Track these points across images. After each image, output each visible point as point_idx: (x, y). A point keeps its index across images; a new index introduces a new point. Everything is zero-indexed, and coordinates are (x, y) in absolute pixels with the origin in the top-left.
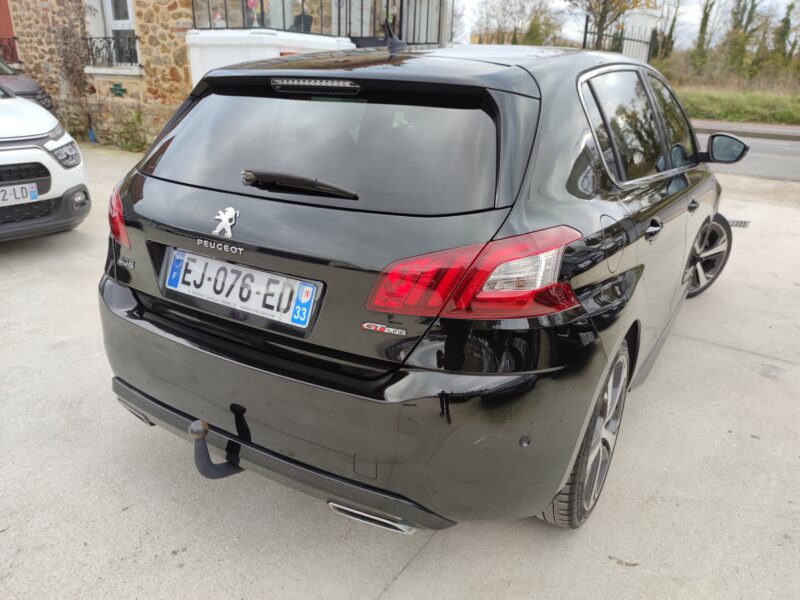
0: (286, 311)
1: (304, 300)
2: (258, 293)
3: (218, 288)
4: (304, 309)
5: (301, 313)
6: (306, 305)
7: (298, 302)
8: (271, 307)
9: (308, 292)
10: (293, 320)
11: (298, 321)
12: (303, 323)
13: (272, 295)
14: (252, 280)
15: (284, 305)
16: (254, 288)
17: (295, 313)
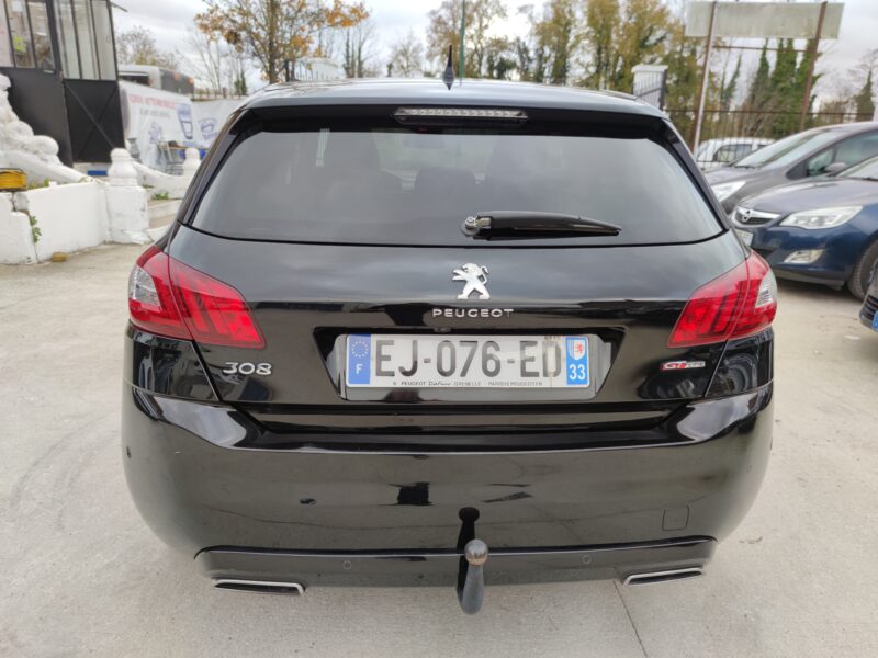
0: (556, 374)
1: (578, 356)
2: (511, 362)
3: (446, 367)
4: (581, 366)
5: (578, 371)
6: (583, 361)
7: (570, 360)
8: (536, 374)
9: (580, 347)
10: (569, 382)
11: (577, 381)
12: (585, 381)
13: (532, 359)
14: (498, 348)
15: (552, 367)
16: (502, 356)
17: (569, 372)
